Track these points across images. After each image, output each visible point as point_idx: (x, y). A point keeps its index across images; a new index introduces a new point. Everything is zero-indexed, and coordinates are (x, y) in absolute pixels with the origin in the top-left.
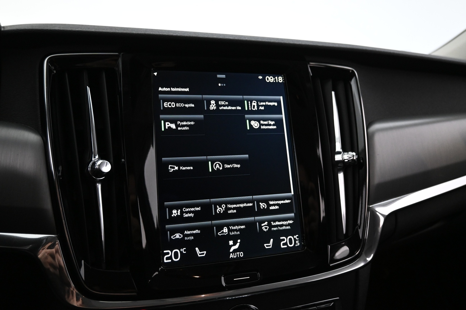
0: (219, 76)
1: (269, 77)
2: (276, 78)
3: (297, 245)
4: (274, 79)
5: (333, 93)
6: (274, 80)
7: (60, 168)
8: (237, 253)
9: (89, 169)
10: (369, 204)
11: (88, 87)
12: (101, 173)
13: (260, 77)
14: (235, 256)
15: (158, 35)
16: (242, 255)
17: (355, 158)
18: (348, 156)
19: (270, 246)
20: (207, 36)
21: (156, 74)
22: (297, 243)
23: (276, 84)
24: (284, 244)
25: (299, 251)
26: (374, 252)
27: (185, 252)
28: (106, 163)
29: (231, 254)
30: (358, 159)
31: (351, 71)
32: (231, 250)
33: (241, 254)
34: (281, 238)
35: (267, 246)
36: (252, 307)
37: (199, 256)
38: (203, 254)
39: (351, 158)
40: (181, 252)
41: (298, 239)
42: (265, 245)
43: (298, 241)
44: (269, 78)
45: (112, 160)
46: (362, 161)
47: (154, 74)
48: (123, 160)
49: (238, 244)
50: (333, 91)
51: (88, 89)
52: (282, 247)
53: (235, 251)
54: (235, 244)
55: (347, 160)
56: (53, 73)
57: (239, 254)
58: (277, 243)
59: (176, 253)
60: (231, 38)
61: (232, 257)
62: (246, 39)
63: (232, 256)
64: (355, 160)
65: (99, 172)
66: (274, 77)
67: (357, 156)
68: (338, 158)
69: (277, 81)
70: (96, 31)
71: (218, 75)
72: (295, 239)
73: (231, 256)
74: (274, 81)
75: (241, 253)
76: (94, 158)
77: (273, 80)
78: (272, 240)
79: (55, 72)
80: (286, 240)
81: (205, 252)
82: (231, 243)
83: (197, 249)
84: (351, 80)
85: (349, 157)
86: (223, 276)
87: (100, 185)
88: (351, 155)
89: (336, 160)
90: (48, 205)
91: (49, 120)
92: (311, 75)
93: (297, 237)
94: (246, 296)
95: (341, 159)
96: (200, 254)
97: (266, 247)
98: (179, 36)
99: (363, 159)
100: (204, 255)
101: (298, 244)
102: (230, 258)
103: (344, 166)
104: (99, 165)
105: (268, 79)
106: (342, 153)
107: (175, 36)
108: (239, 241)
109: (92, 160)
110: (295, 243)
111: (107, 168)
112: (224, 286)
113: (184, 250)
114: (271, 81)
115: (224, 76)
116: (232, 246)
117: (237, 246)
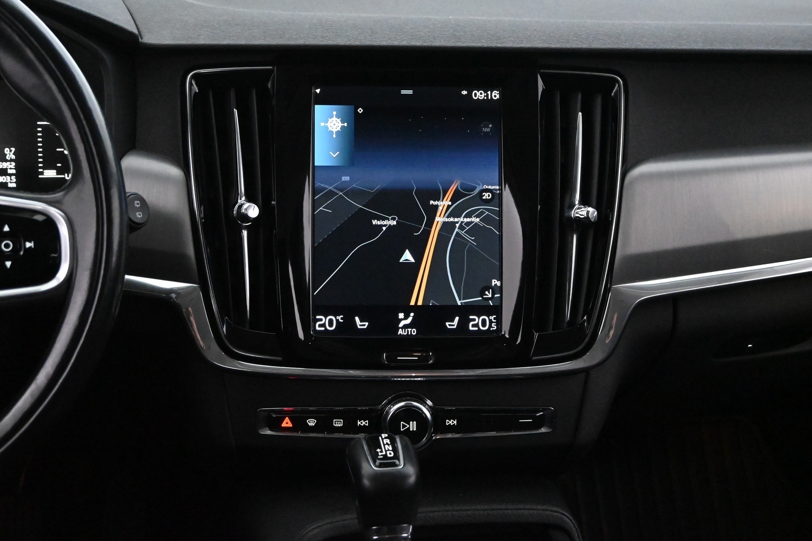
0: (403, 92)
1: (478, 92)
2: (489, 93)
4: (485, 94)
5: (580, 114)
6: (485, 96)
7: (202, 209)
9: (235, 213)
11: (235, 109)
13: (464, 93)
14: (405, 332)
19: (454, 325)
21: (318, 91)
22: (493, 326)
23: (488, 102)
24: (473, 326)
27: (342, 321)
28: (253, 207)
29: (400, 330)
31: (614, 78)
32: (401, 325)
33: (414, 332)
34: (471, 317)
35: (450, 325)
37: (359, 327)
38: (364, 325)
40: (337, 321)
41: (495, 321)
42: (447, 324)
43: (495, 324)
44: (478, 94)
45: (260, 203)
47: (316, 91)
48: (273, 202)
49: (410, 319)
50: (581, 111)
51: (235, 111)
52: (471, 328)
53: (405, 327)
54: (406, 318)
56: (195, 92)
57: (411, 331)
58: (464, 323)
59: (331, 321)
61: (400, 334)
63: (402, 333)
64: (591, 218)
65: (246, 218)
66: (486, 92)
69: (489, 98)
71: (401, 91)
72: (491, 322)
73: (400, 332)
74: (485, 98)
75: (413, 330)
76: (241, 199)
77: (483, 95)
78: (457, 319)
79: (197, 91)
80: (478, 320)
81: (367, 324)
82: (401, 316)
83: (357, 319)
86: (385, 352)
87: (246, 232)
89: (572, 216)
93: (494, 319)
96: (360, 325)
97: (449, 327)
100: (365, 327)
101: (494, 327)
104: (246, 209)
105: (476, 95)
108: (412, 314)
109: (237, 202)
110: (490, 326)
112: (386, 363)
113: (341, 318)
114: (480, 98)
115: (410, 92)
116: (402, 320)
117: (409, 321)
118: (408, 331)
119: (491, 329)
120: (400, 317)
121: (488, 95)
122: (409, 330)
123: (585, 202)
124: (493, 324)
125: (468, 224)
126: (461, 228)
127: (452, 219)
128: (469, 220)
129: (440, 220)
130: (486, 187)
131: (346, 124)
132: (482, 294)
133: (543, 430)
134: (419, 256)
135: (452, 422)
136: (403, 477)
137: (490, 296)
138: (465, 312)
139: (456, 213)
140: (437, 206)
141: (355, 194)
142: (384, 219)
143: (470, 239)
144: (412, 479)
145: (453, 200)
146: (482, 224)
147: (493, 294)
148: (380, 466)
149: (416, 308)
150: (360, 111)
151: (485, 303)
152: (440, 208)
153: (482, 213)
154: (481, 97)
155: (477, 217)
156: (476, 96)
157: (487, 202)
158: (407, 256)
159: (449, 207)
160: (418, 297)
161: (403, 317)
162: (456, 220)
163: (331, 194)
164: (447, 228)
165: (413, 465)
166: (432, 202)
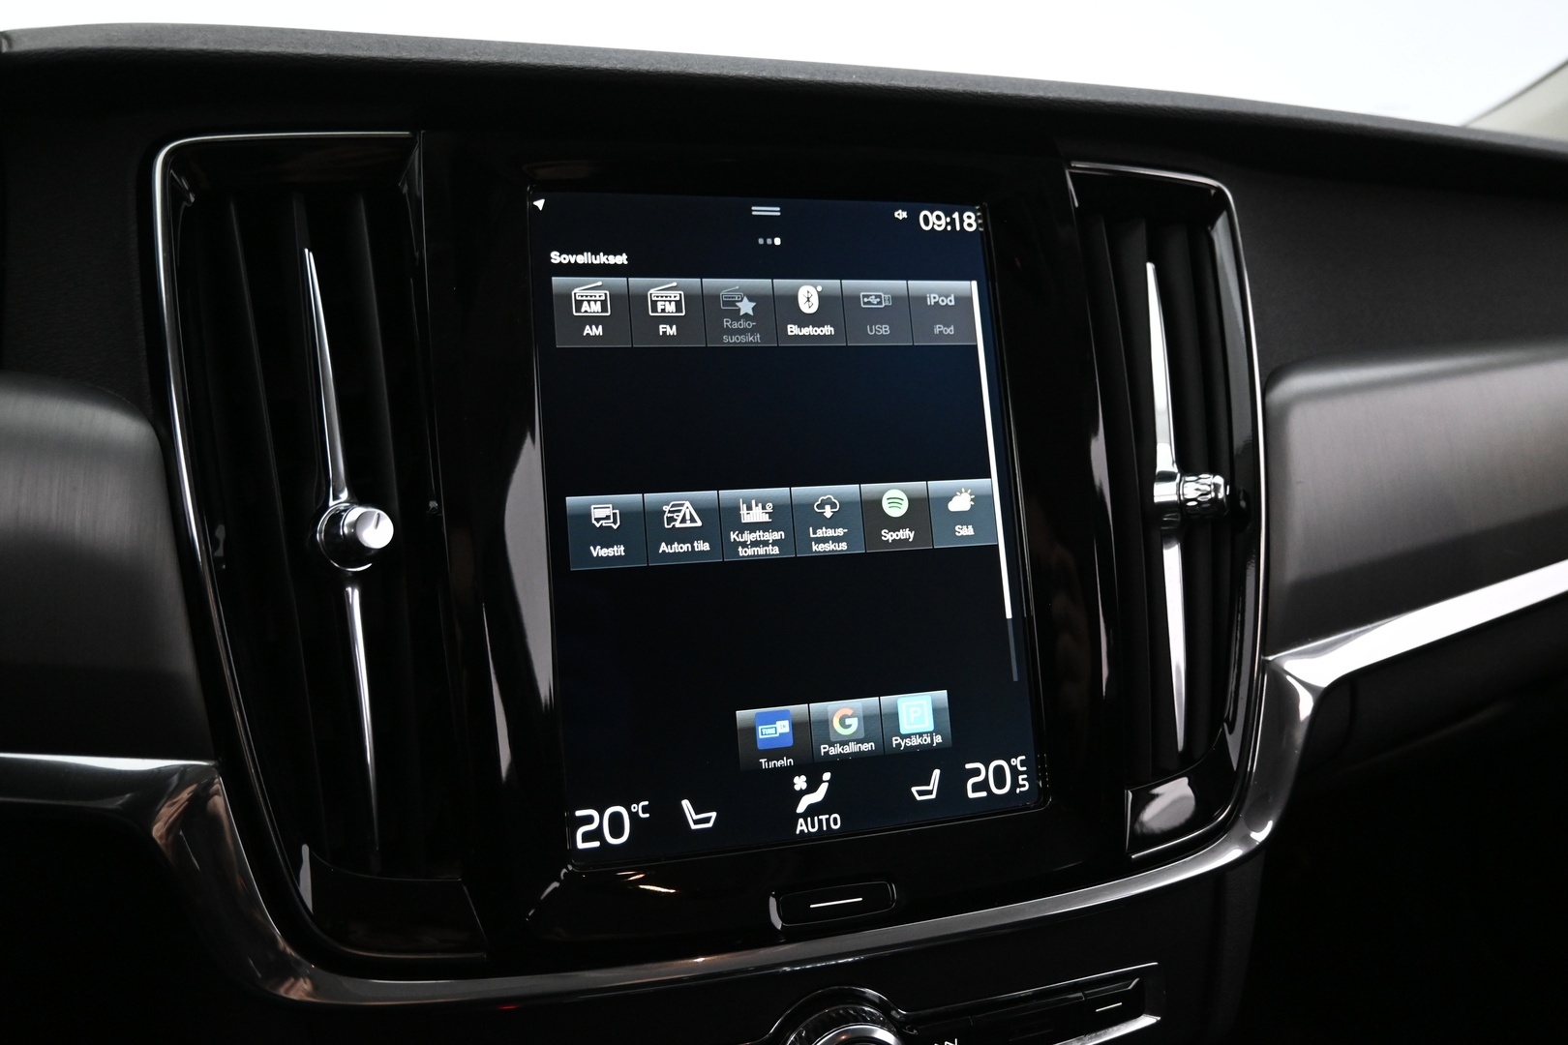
0: (758, 211)
1: (932, 214)
2: (956, 215)
3: (1023, 789)
4: (948, 220)
5: (1150, 267)
6: (947, 224)
7: (221, 533)
8: (820, 817)
9: (320, 536)
10: (1264, 652)
11: (306, 251)
12: (358, 553)
13: (901, 215)
14: (813, 827)
15: (549, 67)
16: (836, 824)
17: (1221, 495)
18: (1197, 489)
19: (930, 792)
20: (717, 72)
21: (540, 204)
22: (1021, 782)
23: (955, 237)
24: (976, 787)
25: (1028, 808)
26: (1277, 812)
27: (647, 815)
28: (376, 516)
29: (801, 820)
30: (1232, 497)
31: (1213, 192)
32: (801, 808)
33: (835, 821)
34: (968, 766)
35: (921, 793)
36: (870, 997)
37: (694, 827)
38: (707, 820)
39: (1209, 497)
40: (633, 816)
41: (1024, 769)
42: (914, 789)
43: (1025, 776)
44: (932, 218)
45: (396, 505)
46: (1243, 504)
47: (535, 203)
48: (433, 504)
49: (823, 788)
50: (1151, 261)
51: (310, 258)
52: (971, 795)
53: (813, 810)
54: (812, 788)
55: (1194, 503)
56: (185, 204)
57: (828, 820)
58: (953, 782)
59: (616, 820)
60: (801, 77)
61: (802, 831)
62: (854, 79)
63: (804, 828)
64: (1222, 499)
65: (354, 548)
66: (948, 214)
67: (1228, 487)
68: (1163, 493)
69: (958, 228)
70: (331, 53)
71: (753, 208)
72: (1013, 769)
73: (801, 826)
74: (949, 228)
75: (833, 816)
76: (336, 498)
77: (943, 222)
78: (937, 773)
79: (192, 199)
80: (985, 771)
81: (714, 815)
82: (800, 783)
83: (686, 804)
84: (1213, 224)
85: (1200, 493)
86: (773, 896)
87: (357, 593)
88: (1210, 486)
89: (1156, 500)
90: (183, 660)
91: (178, 367)
92: (1077, 204)
93: (1023, 763)
94: (850, 960)
95: (1175, 498)
96: (696, 822)
97: (919, 798)
98: (619, 71)
99: (1246, 499)
100: (710, 825)
101: (1024, 786)
102: (798, 832)
103: (1186, 521)
104: (354, 525)
105: (926, 219)
106: (1179, 476)
107: (607, 69)
108: (827, 776)
109: (326, 507)
110: (1015, 784)
111: (378, 532)
112: (779, 927)
113: (643, 807)
114: (936, 227)
115: (775, 211)
116: (803, 793)
117: (819, 795)
118: (820, 821)
119: (1018, 791)
120: (797, 788)
121: (953, 220)
122: (824, 817)
124: (1021, 777)
138: (954, 757)
154: (940, 226)
156: (927, 223)
161: (804, 786)
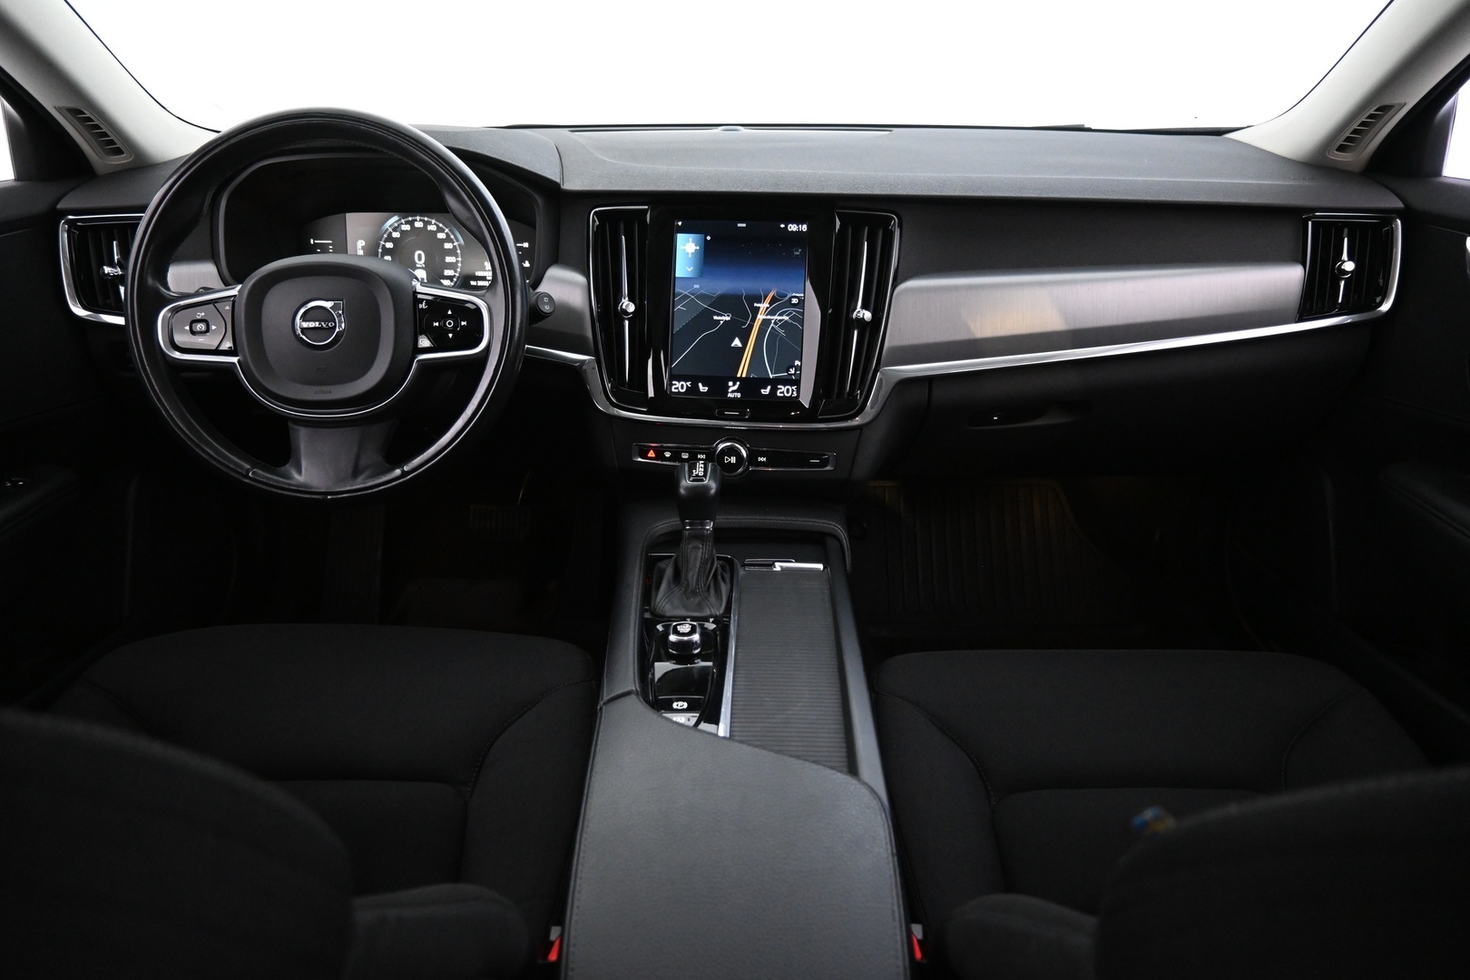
0: (739, 225)
1: (792, 225)
2: (800, 226)
4: (798, 227)
5: (866, 244)
7: (599, 304)
9: (621, 307)
11: (622, 235)
12: (627, 313)
13: (783, 226)
14: (733, 396)
19: (767, 392)
21: (680, 223)
22: (794, 394)
23: (799, 233)
24: (780, 392)
27: (690, 386)
28: (631, 305)
31: (890, 218)
32: (730, 390)
33: (739, 395)
34: (779, 387)
35: (764, 392)
38: (705, 389)
40: (687, 386)
41: (796, 390)
42: (762, 391)
45: (637, 302)
46: (877, 326)
47: (678, 223)
48: (646, 302)
50: (867, 241)
51: (623, 237)
52: (779, 395)
53: (733, 392)
54: (734, 385)
57: (737, 395)
58: (774, 390)
59: (682, 386)
65: (625, 312)
67: (874, 318)
68: (857, 313)
69: (801, 230)
72: (793, 390)
73: (730, 395)
74: (797, 230)
76: (624, 299)
77: (796, 228)
78: (769, 387)
80: (784, 389)
81: (707, 388)
82: (731, 384)
83: (700, 385)
86: (717, 409)
87: (626, 322)
88: (862, 314)
89: (855, 315)
90: (589, 334)
91: (592, 263)
93: (795, 388)
96: (702, 390)
100: (706, 391)
103: (859, 324)
104: (627, 306)
105: (790, 228)
108: (738, 383)
109: (622, 301)
110: (792, 394)
111: (632, 308)
112: (717, 416)
113: (690, 384)
115: (744, 225)
116: (731, 387)
117: (736, 387)
118: (735, 395)
119: (792, 396)
123: (864, 307)
125: (780, 321)
126: (775, 323)
127: (769, 317)
128: (781, 318)
129: (761, 317)
130: (794, 294)
131: (698, 248)
132: (788, 371)
133: (828, 468)
134: (745, 342)
135: (762, 459)
136: (707, 488)
137: (793, 372)
138: (775, 383)
139: (772, 313)
140: (759, 308)
141: (702, 297)
142: (722, 315)
143: (781, 332)
144: (713, 491)
145: (771, 304)
146: (790, 321)
147: (796, 371)
148: (694, 481)
149: (741, 379)
150: (709, 238)
151: (789, 377)
152: (761, 309)
153: (791, 313)
155: (787, 315)
157: (794, 305)
158: (737, 342)
159: (767, 308)
160: (743, 371)
162: (772, 317)
163: (686, 297)
164: (766, 323)
165: (715, 482)
166: (756, 305)
